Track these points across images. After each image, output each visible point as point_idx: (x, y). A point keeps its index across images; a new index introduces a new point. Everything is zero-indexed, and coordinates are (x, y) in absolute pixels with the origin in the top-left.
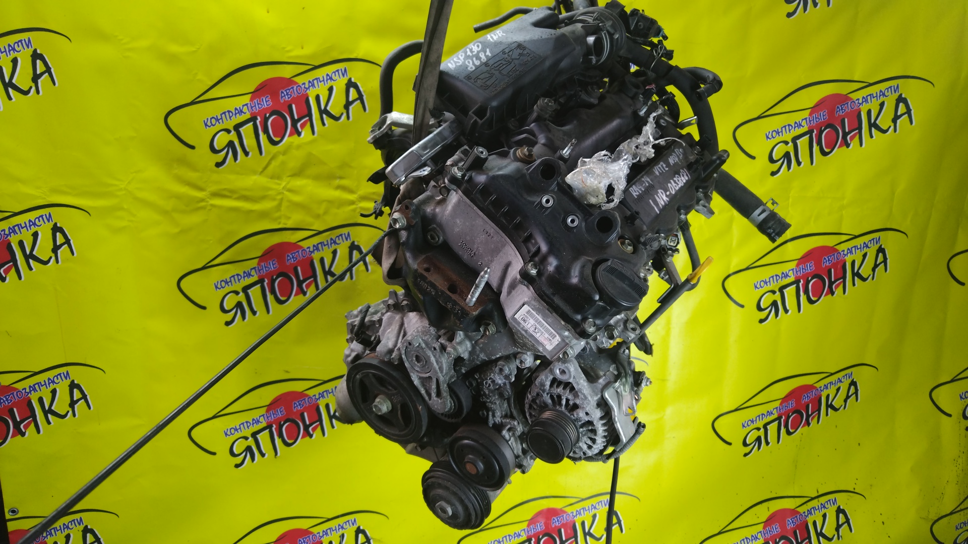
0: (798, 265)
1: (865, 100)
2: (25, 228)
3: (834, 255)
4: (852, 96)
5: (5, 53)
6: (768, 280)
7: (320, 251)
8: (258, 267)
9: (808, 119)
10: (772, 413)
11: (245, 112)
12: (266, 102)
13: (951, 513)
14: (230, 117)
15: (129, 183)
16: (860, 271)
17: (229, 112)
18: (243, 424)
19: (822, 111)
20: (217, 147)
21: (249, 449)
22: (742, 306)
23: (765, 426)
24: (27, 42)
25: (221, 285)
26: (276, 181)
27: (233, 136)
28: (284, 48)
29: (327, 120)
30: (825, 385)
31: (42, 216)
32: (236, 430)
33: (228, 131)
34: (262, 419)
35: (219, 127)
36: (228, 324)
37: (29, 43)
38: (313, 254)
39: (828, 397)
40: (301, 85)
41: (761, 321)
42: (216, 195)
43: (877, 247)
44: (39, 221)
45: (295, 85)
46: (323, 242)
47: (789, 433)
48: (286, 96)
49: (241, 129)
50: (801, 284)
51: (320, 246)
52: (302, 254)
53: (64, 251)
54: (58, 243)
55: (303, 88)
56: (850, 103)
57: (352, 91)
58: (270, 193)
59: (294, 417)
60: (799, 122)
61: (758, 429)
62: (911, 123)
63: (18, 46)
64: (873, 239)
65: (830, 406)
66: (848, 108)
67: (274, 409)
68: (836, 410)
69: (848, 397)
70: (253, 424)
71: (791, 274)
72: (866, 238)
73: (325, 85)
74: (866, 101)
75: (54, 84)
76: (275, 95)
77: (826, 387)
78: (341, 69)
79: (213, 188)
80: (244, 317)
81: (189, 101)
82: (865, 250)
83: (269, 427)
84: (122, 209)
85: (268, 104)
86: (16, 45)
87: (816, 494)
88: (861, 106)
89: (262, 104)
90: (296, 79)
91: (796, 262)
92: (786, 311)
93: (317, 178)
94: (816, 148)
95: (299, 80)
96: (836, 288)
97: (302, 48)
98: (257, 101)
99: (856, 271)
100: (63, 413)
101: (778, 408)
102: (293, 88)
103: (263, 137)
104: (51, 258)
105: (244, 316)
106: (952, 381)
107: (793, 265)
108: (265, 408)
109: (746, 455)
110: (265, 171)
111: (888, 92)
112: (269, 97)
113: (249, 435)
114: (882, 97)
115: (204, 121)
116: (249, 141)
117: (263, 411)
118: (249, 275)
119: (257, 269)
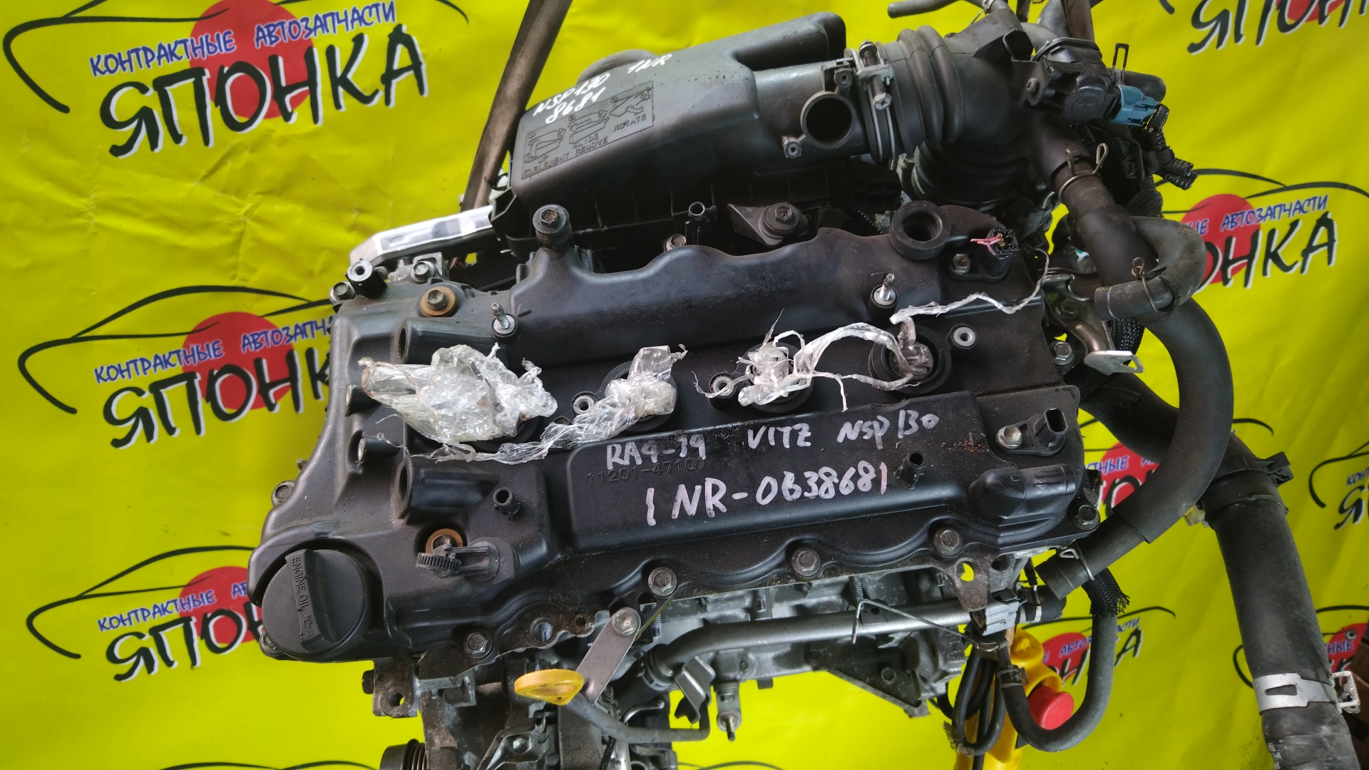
1: (1271, 212)
7: (307, 336)
8: (184, 352)
11: (179, 56)
12: (225, 42)
14: (148, 61)
17: (146, 50)
18: (135, 612)
19: (1201, 219)
20: (116, 116)
21: (143, 652)
25: (108, 374)
26: (233, 198)
27: (151, 100)
29: (344, 98)
32: (121, 620)
33: (142, 88)
34: (171, 607)
35: (121, 76)
36: (117, 443)
38: (293, 341)
40: (299, 21)
42: (106, 207)
45: (287, 19)
46: (315, 322)
48: (268, 38)
49: (168, 89)
51: (308, 327)
52: (272, 338)
55: (303, 28)
56: (1246, 213)
57: (401, 50)
58: (219, 218)
59: (232, 609)
62: (1330, 261)
70: (154, 613)
73: (347, 29)
74: (1273, 215)
76: (244, 32)
78: (384, 5)
79: (104, 194)
81: (60, 13)
83: (184, 620)
85: (228, 47)
89: (217, 45)
90: (289, 8)
93: (314, 204)
95: (297, 11)
98: (207, 37)
102: (282, 24)
103: (212, 111)
105: (149, 434)
108: (180, 590)
110: (213, 177)
111: (1309, 205)
112: (232, 34)
113: (145, 631)
114: (1297, 211)
115: (92, 60)
116: (184, 114)
117: (176, 594)
118: (166, 363)
119: (181, 353)
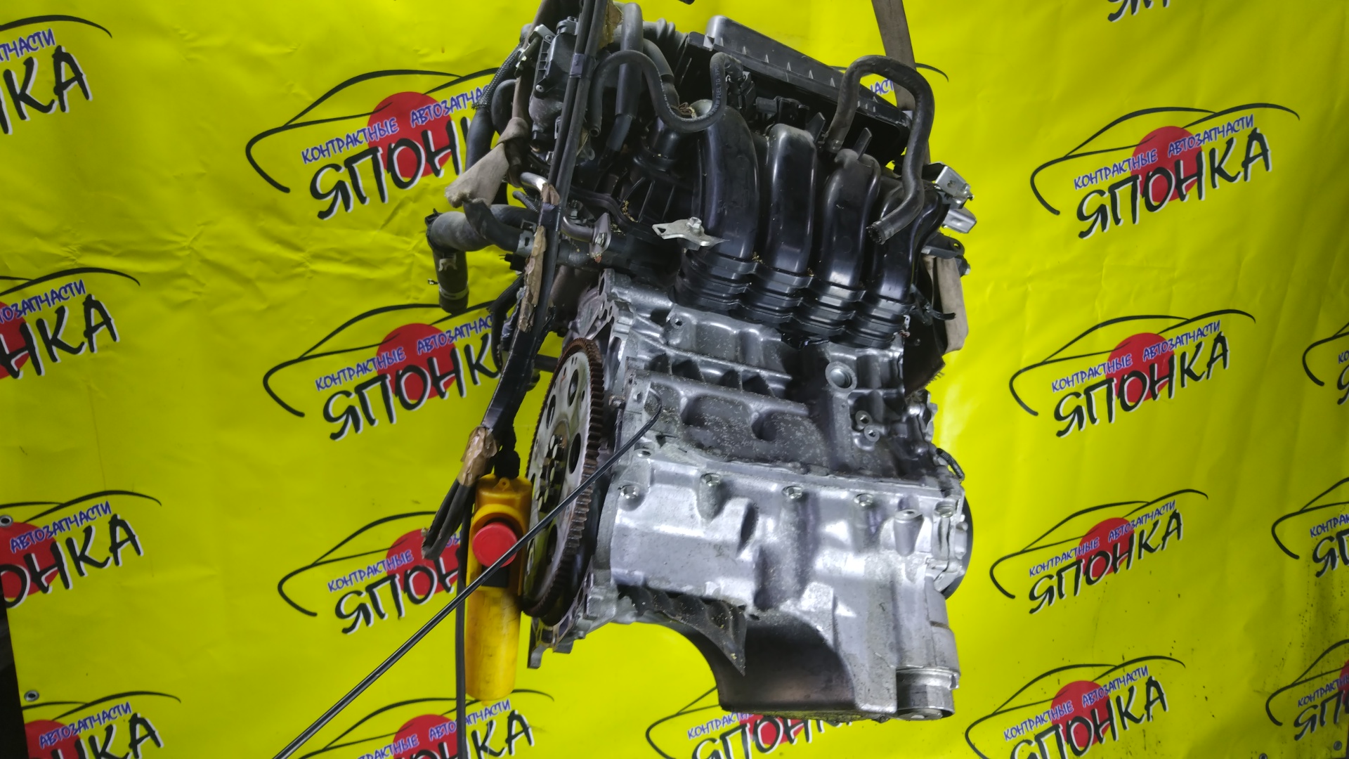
0: (1110, 359)
1: (1208, 135)
2: (46, 302)
3: (1158, 345)
4: (1191, 130)
5: (14, 51)
6: (1070, 379)
7: (464, 336)
8: (378, 358)
9: (1131, 161)
10: (1069, 556)
11: (361, 141)
12: (391, 126)
13: (1293, 685)
14: (340, 148)
15: (195, 239)
16: (1191, 368)
17: (338, 140)
18: (354, 573)
19: (1150, 150)
20: (321, 190)
21: (362, 608)
22: (1035, 414)
23: (1059, 574)
24: (47, 35)
25: (325, 383)
26: (405, 238)
27: (344, 175)
28: (417, 51)
30: (1139, 519)
31: (69, 285)
32: (345, 581)
33: (337, 168)
34: (380, 567)
35: (323, 161)
36: (334, 436)
37: (49, 38)
38: (454, 341)
39: (1142, 533)
40: (440, 104)
41: (1060, 434)
42: (318, 257)
43: (1215, 335)
44: (66, 292)
45: (432, 104)
46: (469, 324)
47: (1089, 582)
48: (420, 119)
49: (354, 165)
50: (1113, 385)
51: (464, 329)
52: (439, 341)
53: (101, 335)
54: (93, 324)
55: (443, 108)
56: (1187, 139)
58: (396, 254)
59: (425, 565)
60: (1120, 164)
61: (1050, 577)
62: (1267, 167)
63: (34, 42)
64: (1210, 325)
65: (1144, 546)
66: (1185, 146)
67: (399, 554)
68: (1151, 550)
69: (1168, 533)
70: (368, 574)
71: (1101, 370)
72: (1201, 324)
74: (1210, 137)
75: (87, 96)
76: (403, 118)
77: (1140, 520)
79: (316, 247)
80: (357, 427)
81: (281, 124)
82: (1200, 339)
83: (391, 577)
84: (185, 276)
85: (393, 130)
86: (31, 40)
87: (1120, 662)
88: (1202, 144)
89: (385, 129)
90: (433, 95)
91: (1108, 355)
92: (1093, 420)
94: (1140, 201)
95: (438, 96)
96: (1159, 390)
97: (443, 52)
98: (378, 125)
99: (1186, 367)
100: (101, 560)
101: (1077, 550)
102: (429, 108)
103: (386, 177)
104: (83, 344)
106: (1302, 511)
107: (1104, 358)
108: (386, 552)
109: (1032, 611)
110: (390, 225)
111: (1238, 125)
112: (396, 120)
113: (362, 589)
114: (1230, 132)
115: (303, 153)
116: (367, 182)
117: (383, 556)
118: (364, 369)
119: (376, 360)
